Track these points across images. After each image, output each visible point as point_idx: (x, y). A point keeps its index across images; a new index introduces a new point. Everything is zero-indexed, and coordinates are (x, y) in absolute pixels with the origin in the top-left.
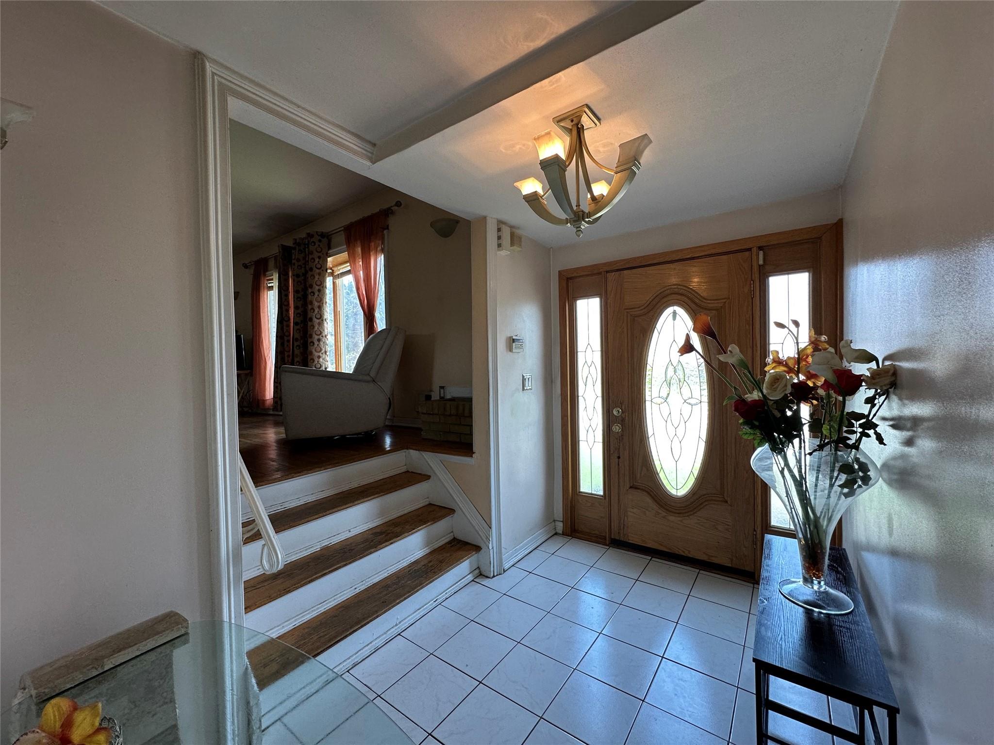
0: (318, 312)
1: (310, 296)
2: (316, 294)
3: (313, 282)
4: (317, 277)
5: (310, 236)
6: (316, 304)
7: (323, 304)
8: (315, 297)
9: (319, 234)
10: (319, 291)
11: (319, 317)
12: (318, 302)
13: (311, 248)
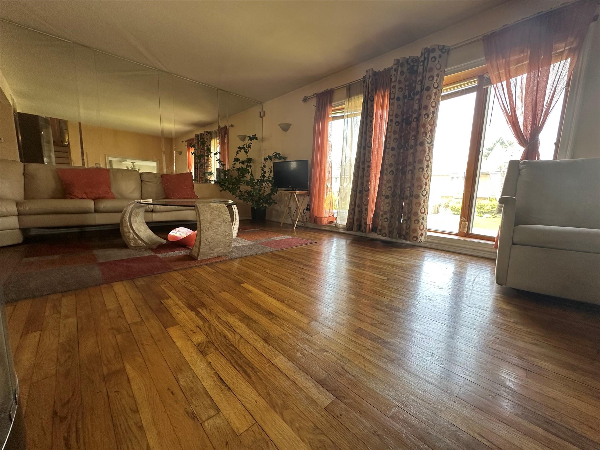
0: (430, 136)
1: (424, 119)
2: (431, 116)
3: (429, 103)
4: (433, 97)
5: (428, 51)
6: (429, 128)
7: (435, 127)
8: (429, 119)
9: (440, 48)
10: (433, 113)
11: (429, 142)
12: (430, 125)
13: (431, 64)
